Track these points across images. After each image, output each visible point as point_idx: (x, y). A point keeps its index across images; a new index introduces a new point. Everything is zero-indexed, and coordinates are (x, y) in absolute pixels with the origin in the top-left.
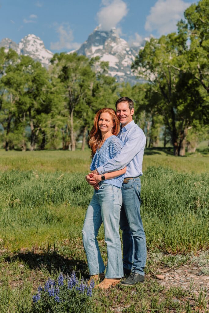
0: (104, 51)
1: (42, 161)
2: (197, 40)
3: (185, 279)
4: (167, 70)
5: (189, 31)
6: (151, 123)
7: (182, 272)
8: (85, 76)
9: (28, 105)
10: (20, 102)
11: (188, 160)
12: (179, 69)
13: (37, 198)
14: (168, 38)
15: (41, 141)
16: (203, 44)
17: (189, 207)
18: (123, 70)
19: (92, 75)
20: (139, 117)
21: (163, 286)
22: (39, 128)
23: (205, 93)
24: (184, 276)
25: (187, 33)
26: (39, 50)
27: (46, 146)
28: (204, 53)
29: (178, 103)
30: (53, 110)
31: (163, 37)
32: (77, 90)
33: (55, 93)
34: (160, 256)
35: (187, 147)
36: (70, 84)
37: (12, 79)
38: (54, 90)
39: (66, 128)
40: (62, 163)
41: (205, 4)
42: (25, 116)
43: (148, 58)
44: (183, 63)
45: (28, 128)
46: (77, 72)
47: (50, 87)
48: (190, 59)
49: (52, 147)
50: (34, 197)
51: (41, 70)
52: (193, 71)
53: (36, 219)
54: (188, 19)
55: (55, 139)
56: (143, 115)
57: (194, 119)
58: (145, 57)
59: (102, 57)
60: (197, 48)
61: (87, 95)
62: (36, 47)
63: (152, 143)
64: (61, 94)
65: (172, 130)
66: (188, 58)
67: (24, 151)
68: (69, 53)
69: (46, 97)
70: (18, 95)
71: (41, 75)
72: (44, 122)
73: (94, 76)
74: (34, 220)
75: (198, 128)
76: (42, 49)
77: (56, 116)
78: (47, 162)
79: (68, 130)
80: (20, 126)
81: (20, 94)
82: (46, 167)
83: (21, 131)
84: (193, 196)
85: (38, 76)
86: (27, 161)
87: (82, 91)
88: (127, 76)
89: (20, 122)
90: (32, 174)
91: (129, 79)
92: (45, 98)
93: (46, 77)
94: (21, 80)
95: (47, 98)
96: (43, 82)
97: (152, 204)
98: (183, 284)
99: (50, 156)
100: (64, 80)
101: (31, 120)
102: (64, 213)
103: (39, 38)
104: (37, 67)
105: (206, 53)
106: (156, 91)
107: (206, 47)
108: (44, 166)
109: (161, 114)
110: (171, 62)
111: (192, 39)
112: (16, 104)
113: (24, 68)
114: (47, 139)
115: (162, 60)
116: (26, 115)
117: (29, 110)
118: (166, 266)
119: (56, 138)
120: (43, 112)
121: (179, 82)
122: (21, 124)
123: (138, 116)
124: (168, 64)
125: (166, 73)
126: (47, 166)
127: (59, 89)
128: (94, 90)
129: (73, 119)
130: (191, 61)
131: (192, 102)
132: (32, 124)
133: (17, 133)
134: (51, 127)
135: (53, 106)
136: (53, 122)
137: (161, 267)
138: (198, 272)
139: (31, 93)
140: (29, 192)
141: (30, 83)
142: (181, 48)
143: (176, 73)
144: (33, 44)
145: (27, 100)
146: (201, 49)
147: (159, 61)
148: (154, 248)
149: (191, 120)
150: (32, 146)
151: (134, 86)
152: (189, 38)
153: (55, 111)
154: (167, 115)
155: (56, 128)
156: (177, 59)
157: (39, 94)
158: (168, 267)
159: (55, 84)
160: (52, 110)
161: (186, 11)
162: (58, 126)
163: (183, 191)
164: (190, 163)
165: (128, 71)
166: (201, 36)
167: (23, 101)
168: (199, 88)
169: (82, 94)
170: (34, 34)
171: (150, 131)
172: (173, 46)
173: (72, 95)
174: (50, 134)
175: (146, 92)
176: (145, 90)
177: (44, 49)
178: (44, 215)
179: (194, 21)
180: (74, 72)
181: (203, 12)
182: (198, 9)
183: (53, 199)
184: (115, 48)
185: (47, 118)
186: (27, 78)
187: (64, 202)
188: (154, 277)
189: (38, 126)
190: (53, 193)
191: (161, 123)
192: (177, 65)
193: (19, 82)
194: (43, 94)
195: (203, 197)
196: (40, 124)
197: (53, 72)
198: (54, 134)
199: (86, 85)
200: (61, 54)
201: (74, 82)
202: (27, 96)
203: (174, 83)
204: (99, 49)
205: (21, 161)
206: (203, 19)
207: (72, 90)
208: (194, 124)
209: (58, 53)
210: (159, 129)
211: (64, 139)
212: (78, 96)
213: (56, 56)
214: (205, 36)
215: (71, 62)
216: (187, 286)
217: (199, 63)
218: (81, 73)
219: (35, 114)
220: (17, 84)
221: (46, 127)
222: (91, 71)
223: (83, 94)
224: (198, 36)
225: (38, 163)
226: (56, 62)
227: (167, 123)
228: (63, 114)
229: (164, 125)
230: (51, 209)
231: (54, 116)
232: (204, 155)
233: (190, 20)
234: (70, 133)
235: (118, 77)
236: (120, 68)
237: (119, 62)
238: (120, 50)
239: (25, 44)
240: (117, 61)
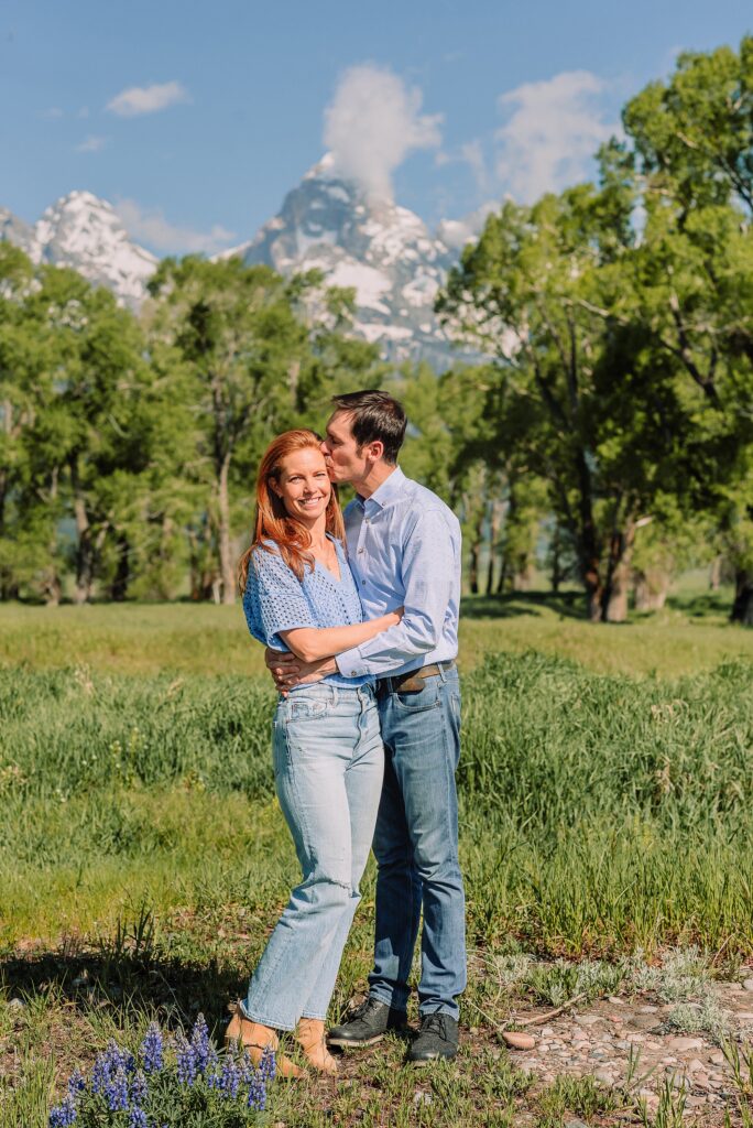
0: (339, 251)
1: (113, 637)
2: (670, 211)
3: (611, 1048)
4: (560, 315)
5: (638, 178)
6: (507, 505)
7: (599, 1022)
8: (273, 338)
9: (68, 443)
10: (39, 430)
11: (637, 637)
12: (605, 313)
13: (85, 763)
14: (565, 201)
15: (115, 571)
16: (691, 225)
17: (633, 794)
18: (407, 319)
19: (295, 336)
20: (464, 485)
21: (528, 1073)
22: (105, 524)
23: (696, 398)
24: (607, 1038)
25: (633, 185)
26: (109, 249)
27: (132, 589)
28: (692, 257)
29: (601, 432)
30: (158, 460)
31: (549, 198)
32: (242, 387)
33: (165, 398)
34: (524, 965)
35: (635, 591)
36: (217, 367)
37: (11, 350)
38: (159, 389)
39: (205, 522)
40: (186, 644)
41: (696, 82)
42: (55, 480)
43: (496, 275)
44: (619, 292)
45: (68, 523)
46: (244, 323)
47: (144, 377)
48: (643, 276)
49: (154, 593)
50: (72, 759)
51: (113, 316)
52: (656, 321)
53: (77, 838)
54: (637, 135)
55: (166, 563)
56: (477, 479)
57: (660, 492)
58: (484, 269)
59: (332, 271)
60: (668, 238)
61: (278, 405)
62: (99, 239)
63: (511, 578)
64: (186, 403)
65: (579, 530)
66: (637, 274)
67: (53, 604)
68: (214, 260)
69: (130, 414)
70: (31, 408)
71: (114, 334)
72: (122, 502)
73: (302, 339)
74: (72, 842)
75: (671, 523)
76: (119, 245)
77: (166, 482)
78: (132, 642)
79: (209, 532)
80: (40, 516)
81: (39, 402)
82: (128, 659)
83: (42, 536)
84: (646, 754)
85: (105, 339)
86: (59, 639)
87: (259, 391)
88: (422, 341)
89: (39, 500)
90: (68, 680)
91: (428, 351)
92: (126, 416)
93: (132, 341)
94: (42, 353)
95: (135, 416)
96: (123, 361)
97: (497, 783)
98: (603, 1065)
99: (145, 622)
100: (195, 352)
101: (76, 496)
102: (180, 816)
103: (107, 204)
104: (100, 307)
105: (700, 255)
106: (523, 392)
107: (700, 235)
108: (122, 655)
109: (543, 474)
110: (577, 288)
111: (649, 205)
112: (24, 440)
113: (52, 309)
114: (136, 563)
115: (544, 280)
116: (61, 478)
117: (71, 458)
118: (544, 1002)
119: (168, 559)
120: (121, 466)
121: (604, 360)
122: (41, 510)
123: (461, 480)
124: (567, 295)
125: (556, 325)
126: (132, 657)
127: (178, 384)
128: (304, 388)
129: (229, 490)
130: (647, 284)
131: (651, 429)
132: (80, 508)
133: (28, 542)
134: (151, 521)
135: (155, 446)
136: (157, 501)
137: (523, 1004)
138: (657, 1023)
139: (78, 397)
140: (55, 743)
141: (75, 364)
142: (612, 240)
143: (593, 326)
144: (88, 226)
145: (65, 424)
146: (684, 239)
147: (532, 283)
148: (502, 938)
149: (647, 495)
150: (81, 587)
151: (445, 373)
152: (641, 201)
153: (162, 463)
154: (563, 476)
155: (169, 523)
156: (596, 278)
157: (108, 403)
158: (551, 1004)
159: (162, 365)
160: (153, 461)
161: (629, 105)
162: (174, 517)
163: (611, 737)
164: (643, 647)
165: (424, 322)
166: (681, 195)
167: (51, 426)
168: (675, 381)
169: (258, 402)
170: (92, 192)
171: (504, 536)
172: (583, 230)
173: (223, 406)
174: (145, 544)
175: (489, 394)
176: (485, 388)
177: (125, 244)
178: (107, 824)
179: (658, 143)
180: (231, 325)
181: (691, 110)
182: (671, 99)
183: (143, 765)
184: (379, 240)
185: (135, 488)
186: (64, 346)
187: (183, 774)
188: (498, 1042)
189: (103, 518)
190: (140, 744)
191: (540, 504)
192: (597, 298)
193: (34, 360)
194: (122, 403)
195: (683, 757)
196: (109, 508)
197: (158, 326)
198: (159, 544)
199: (275, 372)
200: (184, 261)
201: (231, 358)
202: (65, 408)
203: (586, 362)
204: (322, 246)
205: (37, 638)
206: (690, 136)
207: (225, 387)
208: (657, 506)
209: (175, 258)
210: (535, 527)
211: (194, 561)
212: (245, 410)
213: (169, 271)
214: (695, 195)
215: (221, 288)
216: (617, 1074)
217: (677, 291)
218: (255, 329)
219: (91, 472)
220: (30, 368)
221: (130, 518)
222: (294, 322)
223: (264, 402)
224: (672, 194)
225: (99, 647)
226: (168, 288)
227: (561, 507)
228: (193, 472)
229: (552, 511)
230: (133, 803)
231: (161, 479)
232: (696, 620)
233: (642, 139)
234: (218, 541)
235: (391, 344)
236: (395, 312)
237: (394, 291)
238: (394, 246)
239: (58, 228)
240: (386, 285)
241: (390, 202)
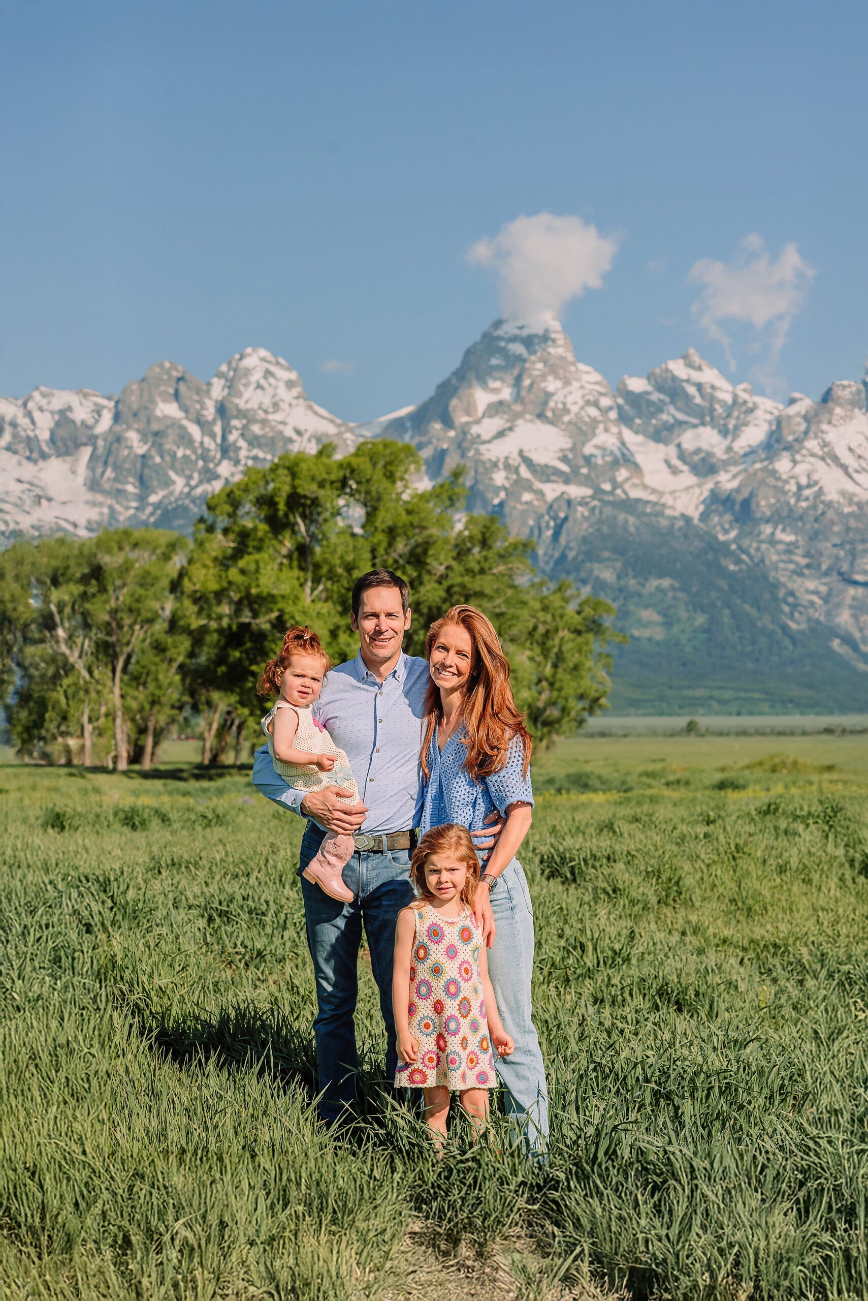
0: (518, 408)
18: (587, 476)
26: (284, 406)
59: (511, 429)
62: (275, 395)
76: (294, 402)
88: (602, 500)
91: (608, 511)
103: (282, 361)
144: (262, 382)
165: (605, 482)
170: (267, 348)
177: (301, 401)
184: (559, 397)
204: (501, 403)
235: (570, 503)
236: (575, 471)
237: (572, 449)
238: (575, 403)
239: (231, 386)
240: (566, 443)
241: (570, 357)
